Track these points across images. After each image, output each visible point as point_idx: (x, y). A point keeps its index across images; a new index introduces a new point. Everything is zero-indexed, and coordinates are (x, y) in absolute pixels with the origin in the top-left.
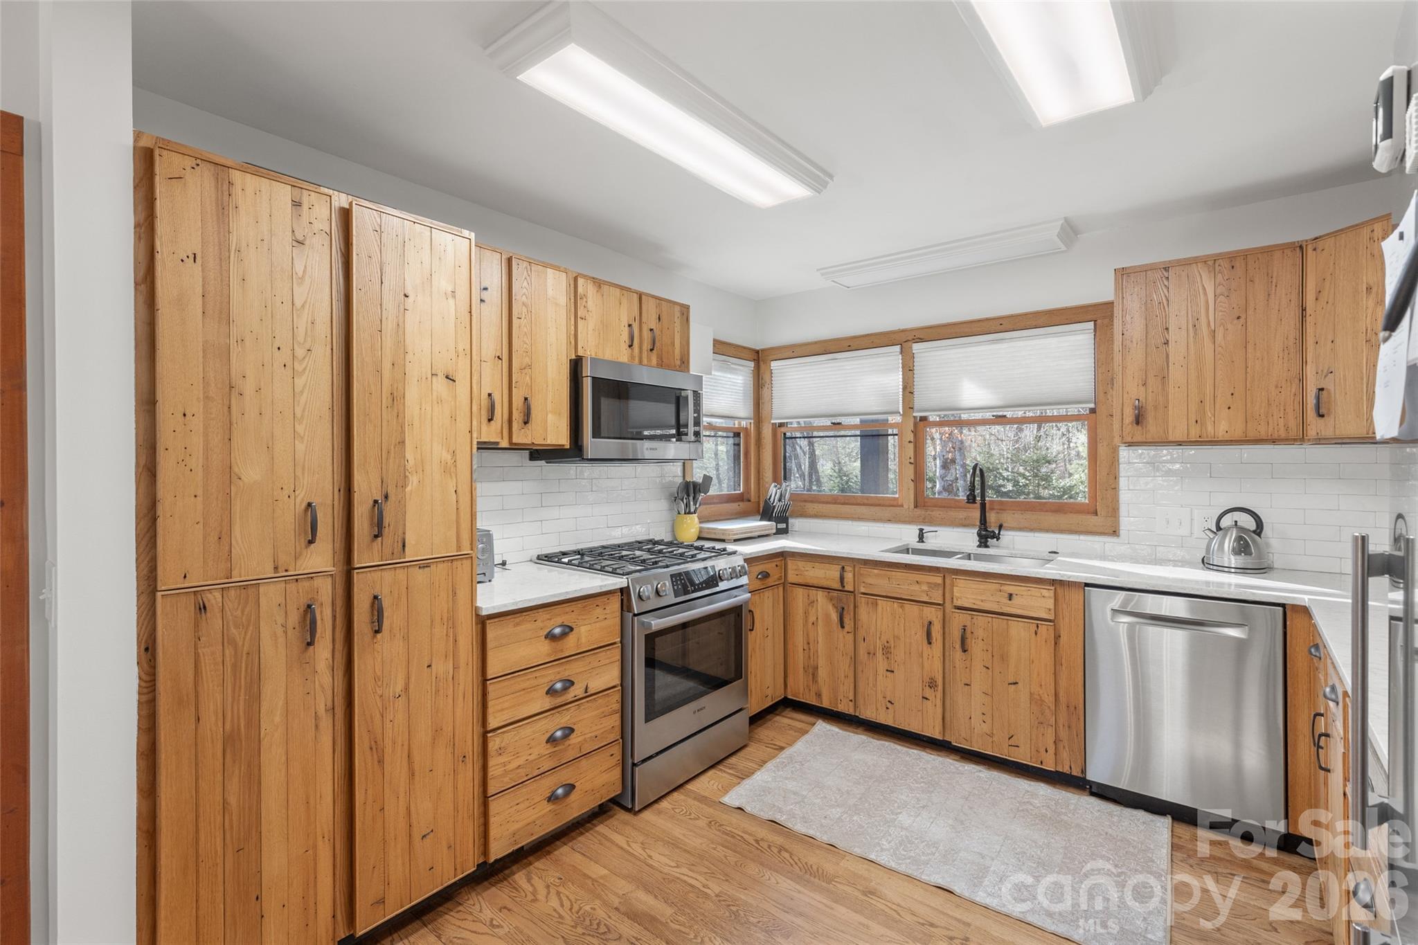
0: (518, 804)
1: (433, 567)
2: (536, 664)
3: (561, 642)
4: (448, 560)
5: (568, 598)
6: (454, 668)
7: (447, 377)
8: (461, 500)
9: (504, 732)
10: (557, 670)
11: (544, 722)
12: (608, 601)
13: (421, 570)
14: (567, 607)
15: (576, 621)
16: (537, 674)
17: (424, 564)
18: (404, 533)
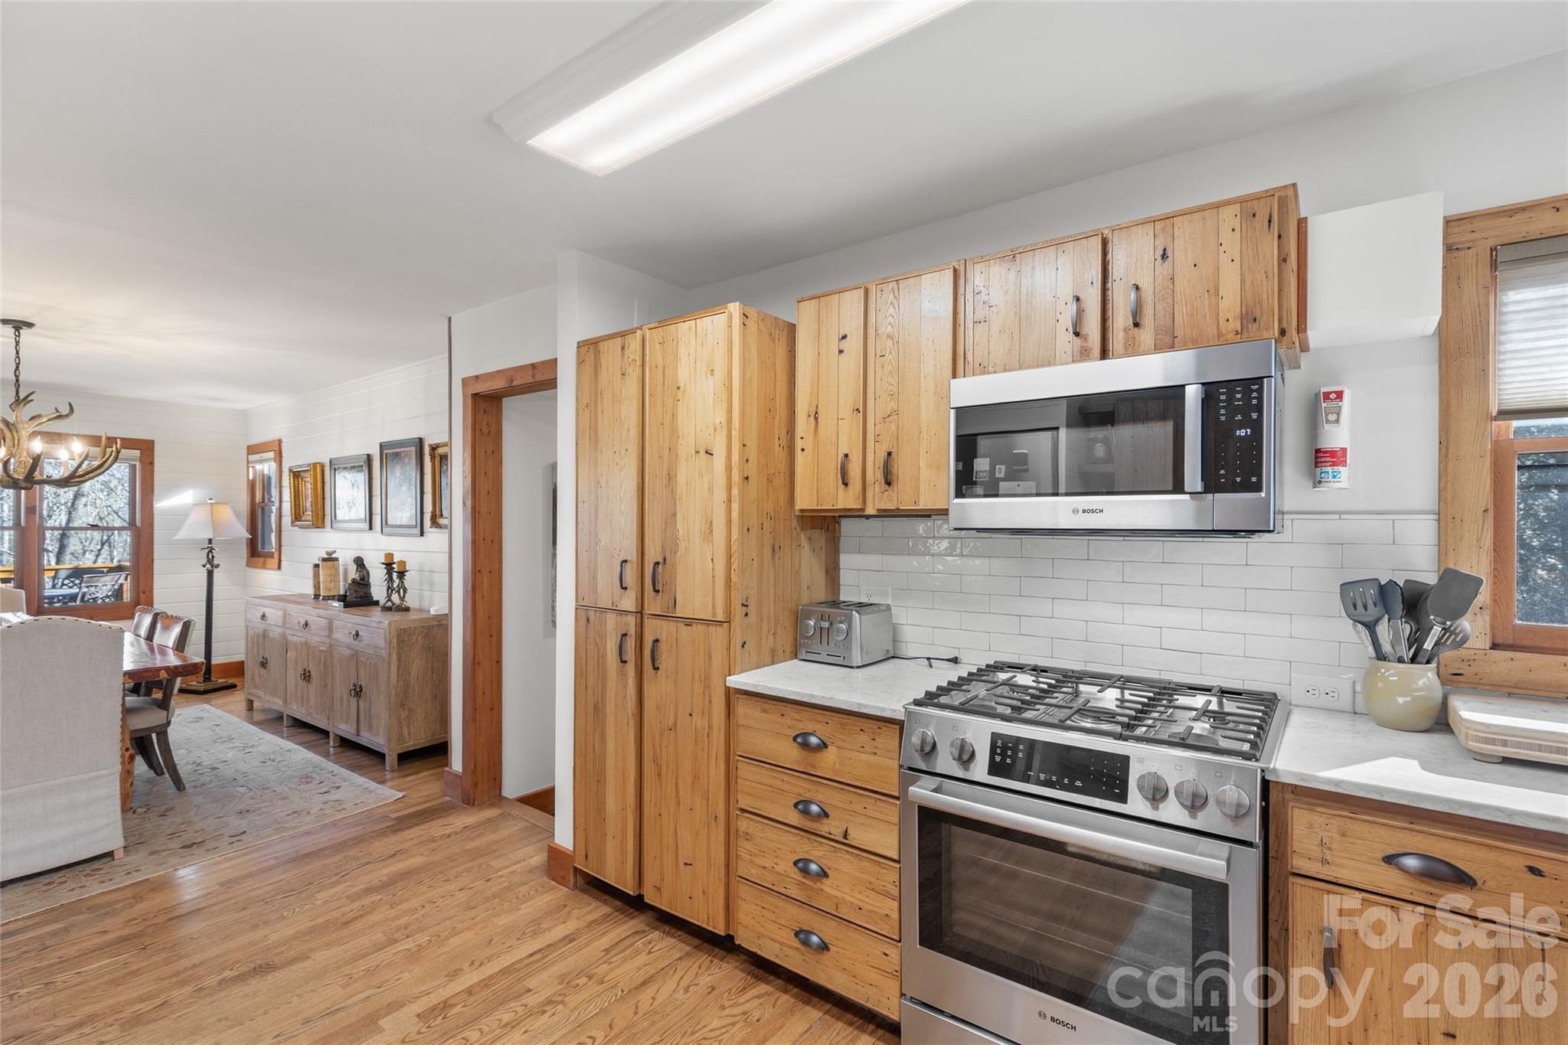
0: (763, 908)
1: (694, 626)
2: (781, 765)
3: (813, 754)
4: (705, 624)
5: (813, 702)
6: (709, 727)
7: (706, 452)
8: (716, 568)
9: (751, 819)
10: (808, 786)
11: (792, 838)
12: (879, 731)
13: (686, 627)
14: (819, 715)
15: (832, 737)
16: (785, 778)
17: (689, 622)
18: (675, 592)
